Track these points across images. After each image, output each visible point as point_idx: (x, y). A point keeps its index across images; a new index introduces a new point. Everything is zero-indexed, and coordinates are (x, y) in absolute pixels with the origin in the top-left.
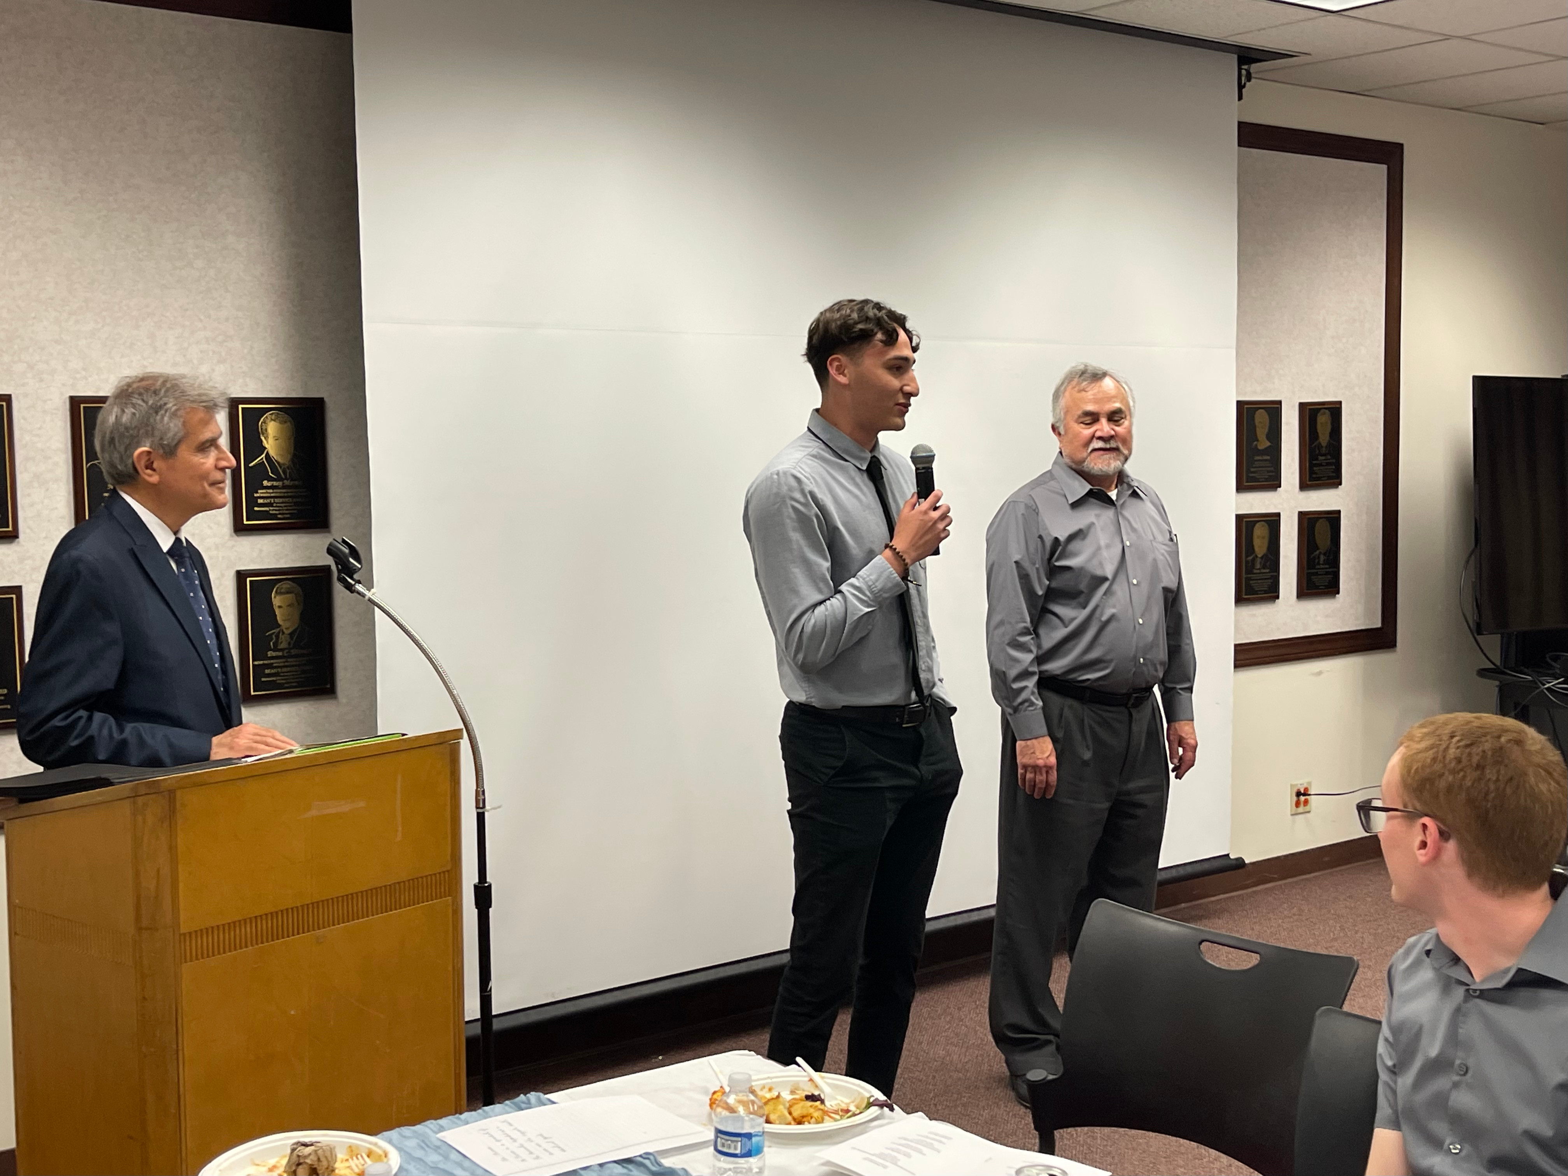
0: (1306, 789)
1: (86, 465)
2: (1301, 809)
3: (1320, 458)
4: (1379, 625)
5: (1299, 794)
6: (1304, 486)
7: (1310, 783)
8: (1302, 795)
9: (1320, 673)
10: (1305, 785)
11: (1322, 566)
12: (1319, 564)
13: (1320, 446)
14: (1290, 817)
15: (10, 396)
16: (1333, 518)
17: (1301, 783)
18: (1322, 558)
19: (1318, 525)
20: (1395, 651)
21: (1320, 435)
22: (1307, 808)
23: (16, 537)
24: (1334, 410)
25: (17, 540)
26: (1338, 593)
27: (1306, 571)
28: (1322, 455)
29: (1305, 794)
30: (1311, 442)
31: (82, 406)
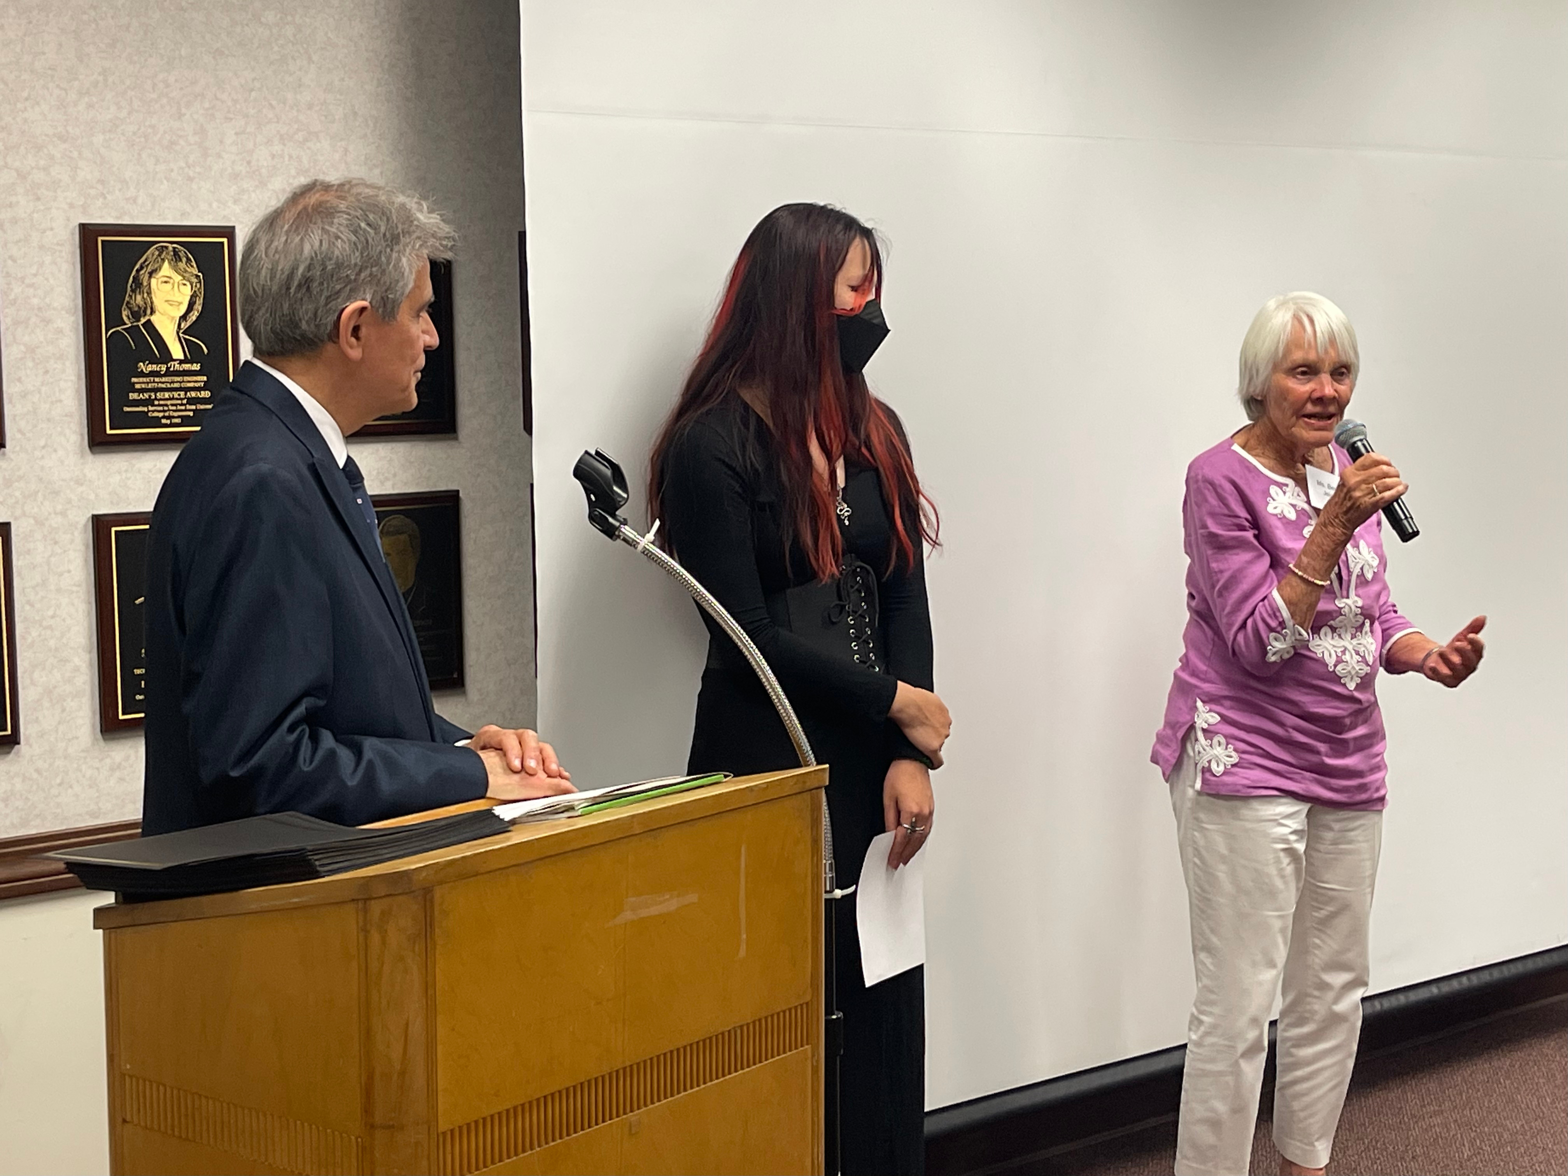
1: (106, 333)
31: (100, 239)
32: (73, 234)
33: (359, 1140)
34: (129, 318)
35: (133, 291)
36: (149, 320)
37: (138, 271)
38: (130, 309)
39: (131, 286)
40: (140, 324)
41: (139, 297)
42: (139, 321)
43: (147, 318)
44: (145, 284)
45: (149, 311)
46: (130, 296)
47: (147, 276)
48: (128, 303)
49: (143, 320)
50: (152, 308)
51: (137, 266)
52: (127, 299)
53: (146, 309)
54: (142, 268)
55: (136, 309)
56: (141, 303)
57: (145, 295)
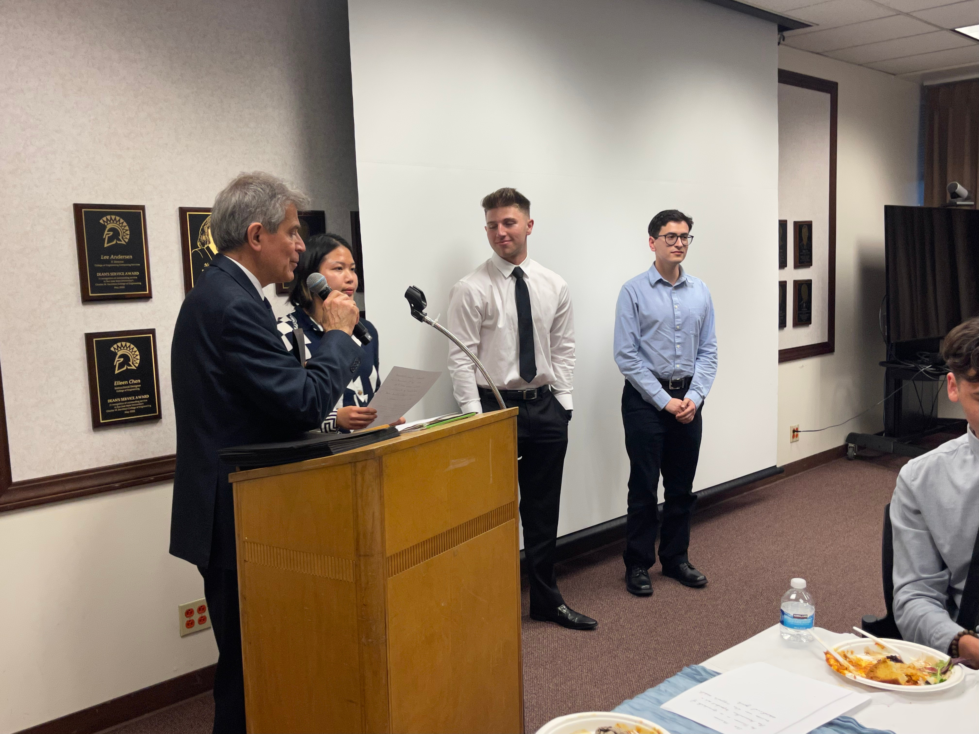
0: (797, 429)
1: (192, 251)
2: (795, 439)
3: (804, 251)
4: (826, 340)
5: (794, 431)
6: (796, 267)
7: (798, 425)
8: (795, 431)
9: (803, 366)
10: (797, 427)
11: (804, 310)
12: (803, 308)
13: (803, 245)
14: (790, 444)
15: (144, 206)
16: (809, 283)
17: (794, 425)
18: (804, 306)
19: (803, 287)
20: (833, 354)
21: (803, 239)
22: (797, 439)
23: (151, 297)
24: (809, 225)
25: (151, 299)
26: (811, 323)
27: (798, 312)
28: (804, 250)
29: (797, 431)
30: (800, 243)
31: (188, 213)
32: (176, 211)
33: (354, 562)
34: (200, 245)
35: (202, 234)
36: (208, 246)
37: (203, 226)
38: (200, 241)
39: (201, 233)
40: (205, 248)
41: (204, 237)
42: (204, 246)
43: (207, 245)
44: (206, 231)
45: (208, 243)
46: (200, 236)
47: (207, 228)
48: (200, 239)
49: (206, 246)
50: (209, 241)
51: (203, 225)
52: (199, 237)
53: (207, 242)
54: (205, 225)
55: (203, 242)
56: (205, 239)
57: (206, 236)
